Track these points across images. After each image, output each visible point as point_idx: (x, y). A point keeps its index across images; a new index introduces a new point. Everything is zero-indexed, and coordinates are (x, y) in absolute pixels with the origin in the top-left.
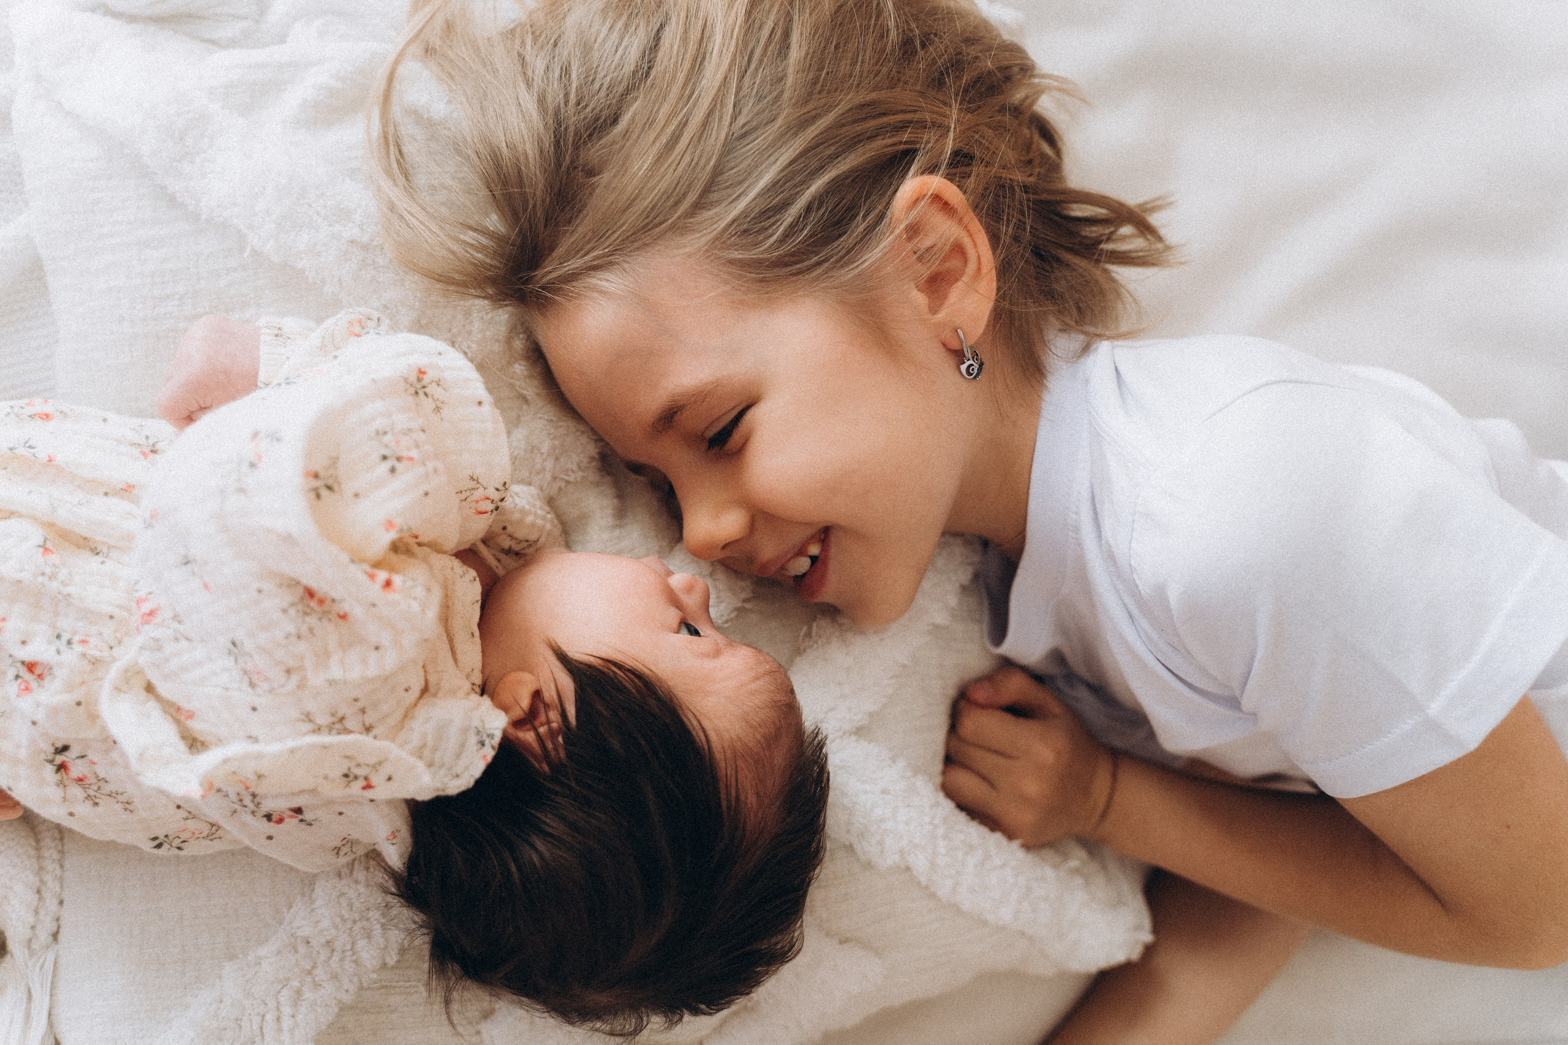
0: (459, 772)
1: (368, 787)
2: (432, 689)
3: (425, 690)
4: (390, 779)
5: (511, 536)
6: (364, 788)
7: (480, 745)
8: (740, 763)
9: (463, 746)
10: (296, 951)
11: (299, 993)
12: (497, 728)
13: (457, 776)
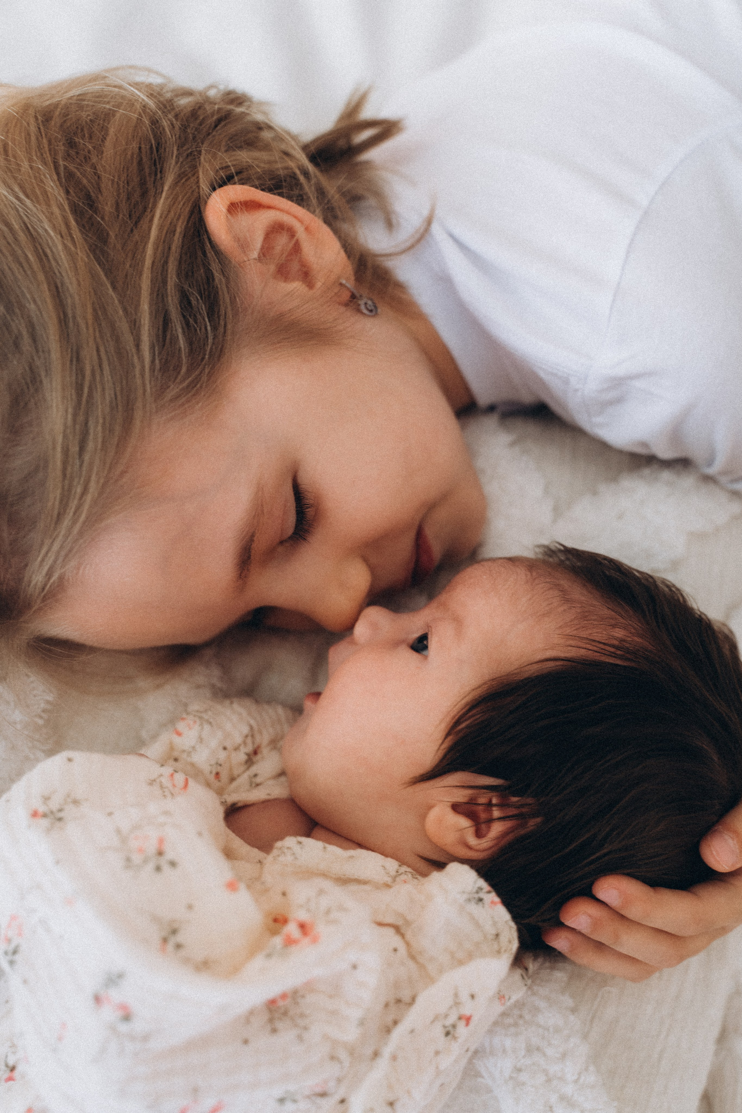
0: (494, 932)
1: (468, 1020)
2: (400, 923)
3: (397, 929)
4: (473, 997)
5: (237, 749)
6: (467, 1024)
7: (480, 903)
8: (584, 634)
9: (473, 918)
10: (524, 1084)
11: (563, 1098)
12: (475, 882)
13: (497, 935)
